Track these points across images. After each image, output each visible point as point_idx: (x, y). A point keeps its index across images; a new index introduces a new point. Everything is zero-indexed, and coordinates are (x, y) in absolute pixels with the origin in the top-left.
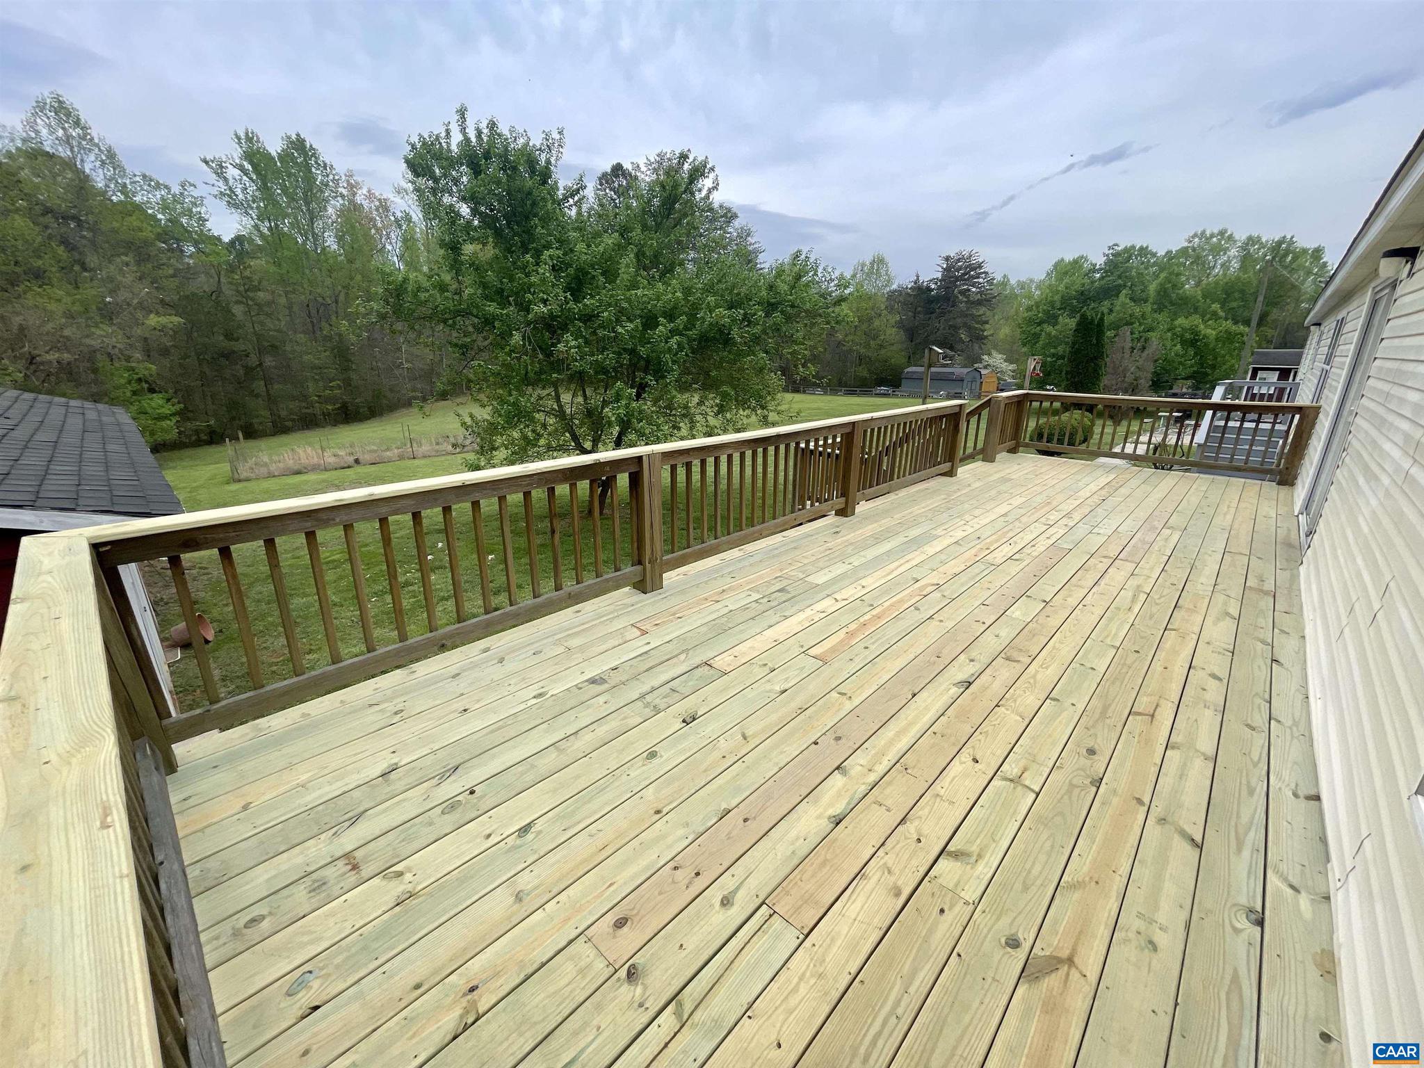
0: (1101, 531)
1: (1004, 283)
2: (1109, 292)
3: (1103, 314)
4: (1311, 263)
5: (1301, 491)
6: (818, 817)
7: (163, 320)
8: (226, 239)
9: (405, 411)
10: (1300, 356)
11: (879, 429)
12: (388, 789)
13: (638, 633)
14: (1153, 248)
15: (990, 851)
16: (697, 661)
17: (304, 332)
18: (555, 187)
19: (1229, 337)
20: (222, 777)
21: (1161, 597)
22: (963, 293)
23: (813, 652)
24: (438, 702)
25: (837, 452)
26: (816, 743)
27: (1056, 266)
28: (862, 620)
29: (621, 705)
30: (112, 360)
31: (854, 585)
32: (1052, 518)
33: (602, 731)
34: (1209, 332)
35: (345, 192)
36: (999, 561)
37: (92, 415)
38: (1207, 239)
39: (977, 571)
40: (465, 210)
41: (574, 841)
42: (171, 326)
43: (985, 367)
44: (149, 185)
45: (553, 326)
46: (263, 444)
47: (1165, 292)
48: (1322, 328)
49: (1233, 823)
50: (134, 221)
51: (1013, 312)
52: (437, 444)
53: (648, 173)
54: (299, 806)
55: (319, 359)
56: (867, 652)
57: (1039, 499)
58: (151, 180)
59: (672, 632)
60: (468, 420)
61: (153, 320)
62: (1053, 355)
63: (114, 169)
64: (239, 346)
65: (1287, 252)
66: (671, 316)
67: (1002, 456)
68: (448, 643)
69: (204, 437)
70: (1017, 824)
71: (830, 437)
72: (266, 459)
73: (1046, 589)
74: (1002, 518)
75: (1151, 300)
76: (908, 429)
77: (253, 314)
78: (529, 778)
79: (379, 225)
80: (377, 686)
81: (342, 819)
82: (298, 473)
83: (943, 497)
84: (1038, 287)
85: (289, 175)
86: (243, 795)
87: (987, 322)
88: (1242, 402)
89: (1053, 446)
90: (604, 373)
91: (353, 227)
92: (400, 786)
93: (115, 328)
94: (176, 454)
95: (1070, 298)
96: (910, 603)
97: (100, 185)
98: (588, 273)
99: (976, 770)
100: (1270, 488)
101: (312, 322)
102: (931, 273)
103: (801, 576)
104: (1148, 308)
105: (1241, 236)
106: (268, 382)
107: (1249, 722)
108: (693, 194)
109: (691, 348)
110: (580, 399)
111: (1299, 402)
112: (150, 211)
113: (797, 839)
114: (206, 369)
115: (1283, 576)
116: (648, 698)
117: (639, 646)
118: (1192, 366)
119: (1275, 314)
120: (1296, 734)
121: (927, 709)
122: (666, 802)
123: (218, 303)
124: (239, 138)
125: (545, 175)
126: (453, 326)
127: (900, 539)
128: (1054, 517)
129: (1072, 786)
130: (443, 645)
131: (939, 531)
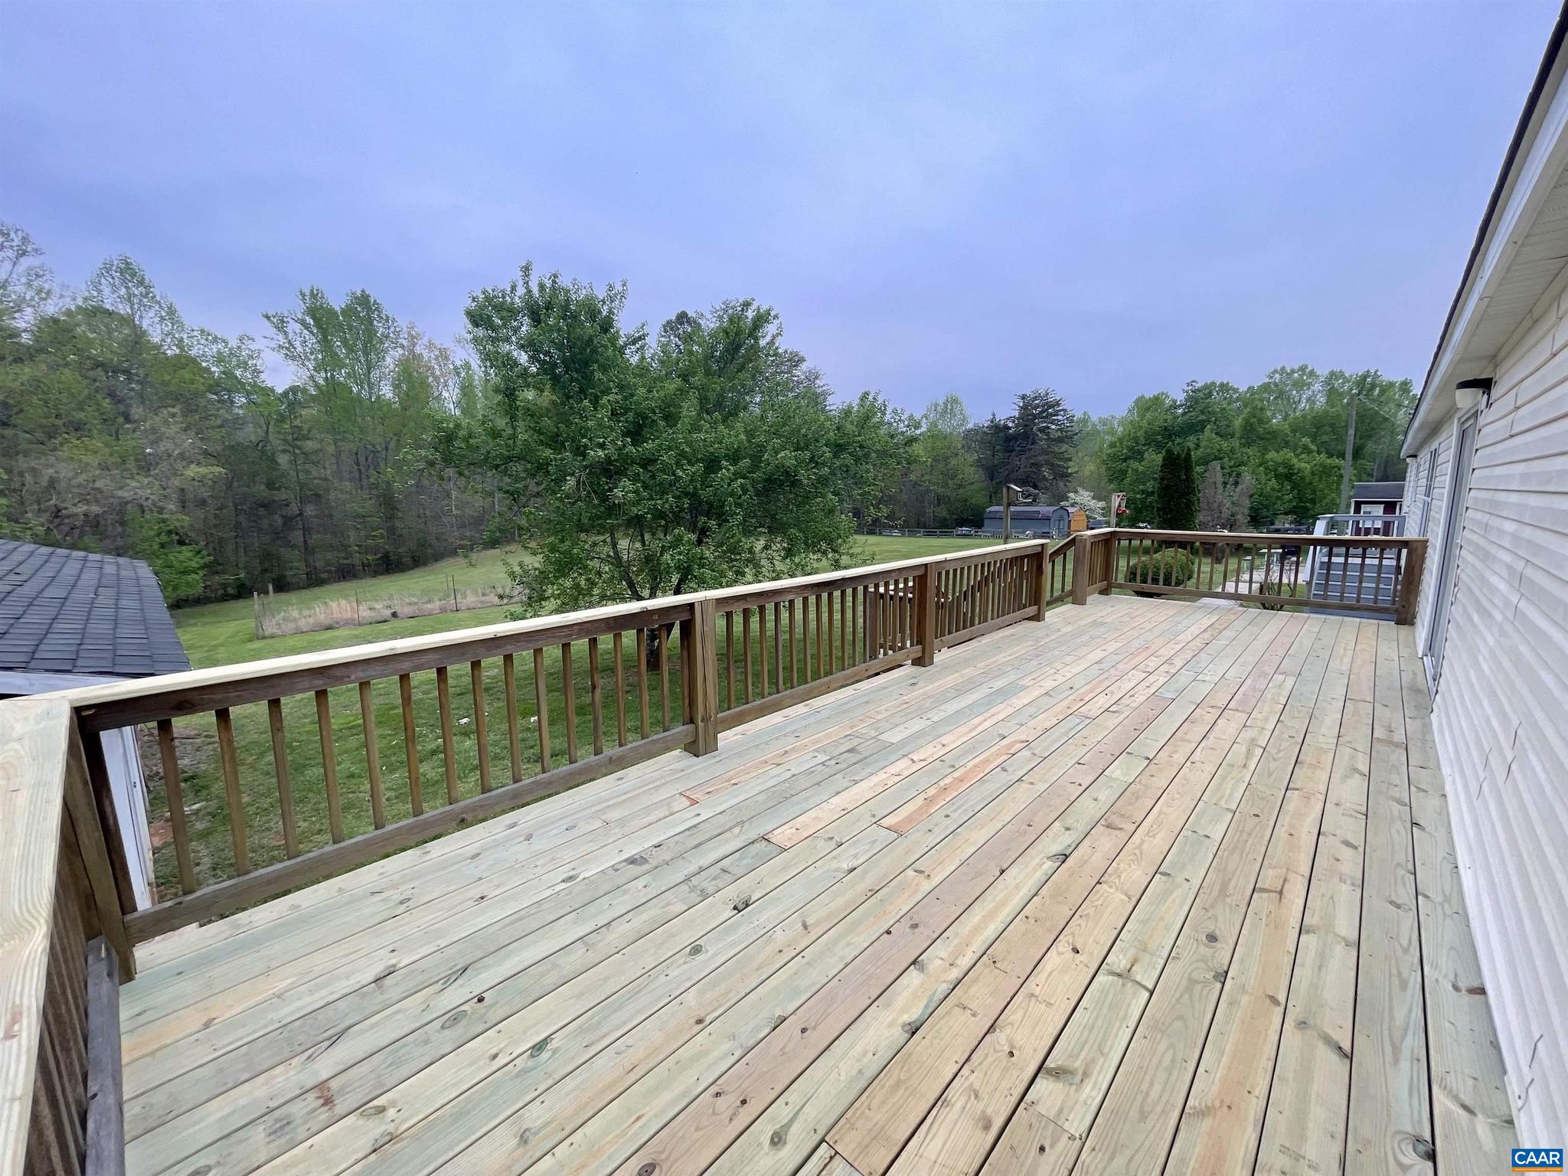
0: (1207, 679)
1: (1085, 421)
2: (1194, 428)
3: (1189, 449)
4: (1401, 396)
5: (1422, 631)
6: (890, 1025)
7: (203, 470)
8: (279, 390)
9: (451, 560)
10: (1402, 488)
11: (955, 571)
12: (381, 998)
13: (688, 803)
14: (1234, 384)
15: (1098, 1068)
16: (753, 834)
17: (351, 480)
18: (616, 336)
19: (1325, 471)
20: (187, 987)
21: (1279, 751)
22: (1042, 430)
23: (885, 822)
24: (453, 888)
25: (910, 596)
26: (888, 932)
27: (1137, 402)
28: (942, 783)
29: (663, 889)
30: (143, 512)
31: (932, 744)
32: (1151, 664)
33: (641, 920)
34: (1304, 465)
35: (405, 343)
36: (1094, 713)
37: (110, 569)
38: (1288, 374)
39: (1071, 725)
40: (523, 358)
41: (598, 1062)
42: (211, 476)
43: (1072, 505)
44: (207, 340)
45: (610, 470)
46: (293, 597)
47: (1251, 425)
48: (1418, 459)
49: (1385, 1026)
50: (186, 374)
51: (1096, 448)
52: (484, 595)
53: (714, 320)
54: (272, 1022)
55: (363, 507)
56: (948, 821)
57: (1135, 644)
58: (209, 334)
59: (726, 801)
60: (517, 569)
61: (193, 471)
62: (1143, 492)
63: (173, 324)
64: (281, 496)
65: (1373, 386)
66: (734, 458)
67: (1093, 598)
68: (469, 817)
69: (230, 591)
70: (1129, 1032)
71: (901, 580)
72: (295, 614)
73: (1150, 743)
74: (1096, 667)
75: (1238, 435)
76: (987, 572)
77: (299, 462)
78: (549, 981)
79: (438, 373)
80: (382, 870)
81: (320, 1038)
82: (329, 628)
83: (1030, 643)
84: (1121, 423)
85: (350, 328)
86: (206, 1009)
87: (1070, 460)
88: (1348, 537)
89: (1149, 587)
90: (662, 518)
91: (410, 375)
92: (394, 993)
93: (151, 479)
94: (198, 609)
95: (1154, 434)
96: (995, 764)
97: (156, 340)
98: (647, 418)
99: (1077, 962)
100: (1389, 627)
101: (360, 471)
102: (1007, 412)
103: (873, 733)
104: (1235, 443)
105: (1323, 372)
106: (306, 530)
107: (1393, 898)
108: (756, 339)
109: (756, 490)
110: (638, 545)
111: (1407, 536)
112: (204, 364)
113: (865, 1053)
114: (242, 518)
115: (1413, 726)
116: (695, 881)
117: (687, 818)
118: (1290, 501)
119: (1370, 446)
120: (1449, 912)
121: (1017, 887)
122: (711, 1009)
123: (263, 452)
124: (303, 295)
125: (606, 326)
126: (505, 472)
127: (984, 691)
128: (1153, 663)
129: (1192, 982)
130: (463, 820)
131: (1027, 681)
